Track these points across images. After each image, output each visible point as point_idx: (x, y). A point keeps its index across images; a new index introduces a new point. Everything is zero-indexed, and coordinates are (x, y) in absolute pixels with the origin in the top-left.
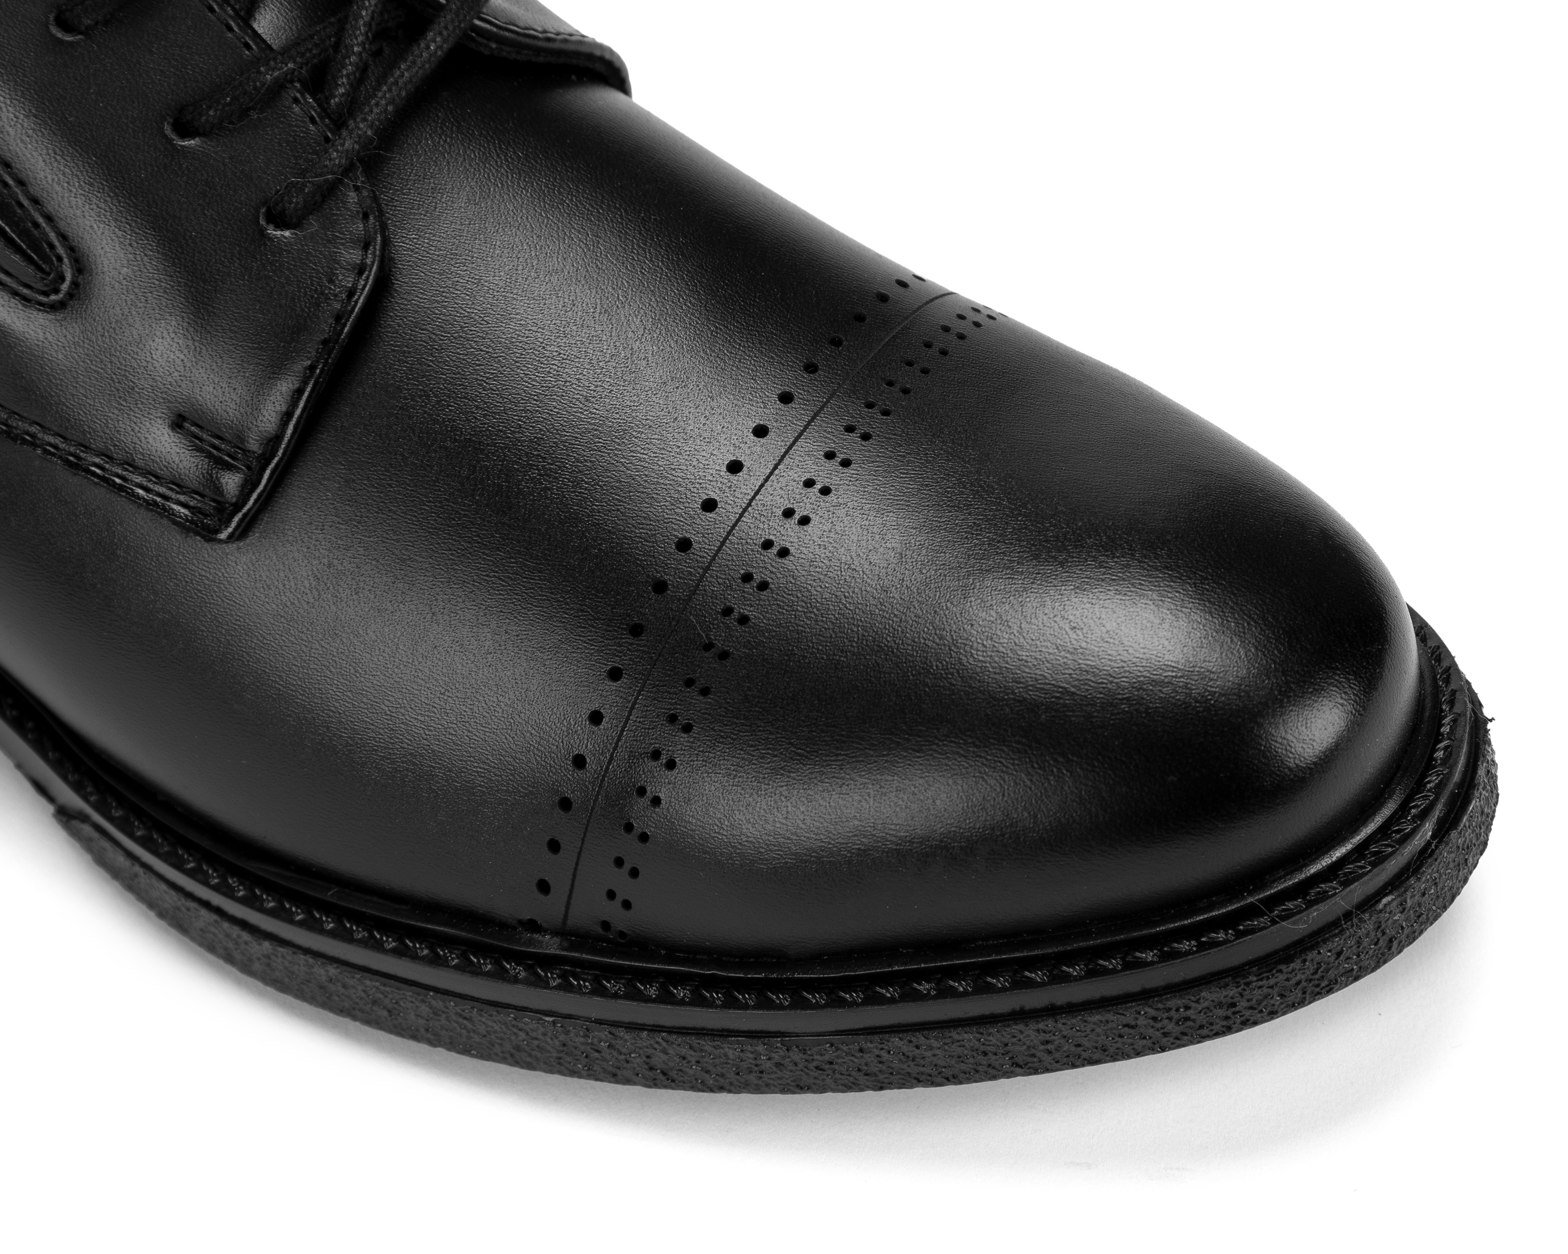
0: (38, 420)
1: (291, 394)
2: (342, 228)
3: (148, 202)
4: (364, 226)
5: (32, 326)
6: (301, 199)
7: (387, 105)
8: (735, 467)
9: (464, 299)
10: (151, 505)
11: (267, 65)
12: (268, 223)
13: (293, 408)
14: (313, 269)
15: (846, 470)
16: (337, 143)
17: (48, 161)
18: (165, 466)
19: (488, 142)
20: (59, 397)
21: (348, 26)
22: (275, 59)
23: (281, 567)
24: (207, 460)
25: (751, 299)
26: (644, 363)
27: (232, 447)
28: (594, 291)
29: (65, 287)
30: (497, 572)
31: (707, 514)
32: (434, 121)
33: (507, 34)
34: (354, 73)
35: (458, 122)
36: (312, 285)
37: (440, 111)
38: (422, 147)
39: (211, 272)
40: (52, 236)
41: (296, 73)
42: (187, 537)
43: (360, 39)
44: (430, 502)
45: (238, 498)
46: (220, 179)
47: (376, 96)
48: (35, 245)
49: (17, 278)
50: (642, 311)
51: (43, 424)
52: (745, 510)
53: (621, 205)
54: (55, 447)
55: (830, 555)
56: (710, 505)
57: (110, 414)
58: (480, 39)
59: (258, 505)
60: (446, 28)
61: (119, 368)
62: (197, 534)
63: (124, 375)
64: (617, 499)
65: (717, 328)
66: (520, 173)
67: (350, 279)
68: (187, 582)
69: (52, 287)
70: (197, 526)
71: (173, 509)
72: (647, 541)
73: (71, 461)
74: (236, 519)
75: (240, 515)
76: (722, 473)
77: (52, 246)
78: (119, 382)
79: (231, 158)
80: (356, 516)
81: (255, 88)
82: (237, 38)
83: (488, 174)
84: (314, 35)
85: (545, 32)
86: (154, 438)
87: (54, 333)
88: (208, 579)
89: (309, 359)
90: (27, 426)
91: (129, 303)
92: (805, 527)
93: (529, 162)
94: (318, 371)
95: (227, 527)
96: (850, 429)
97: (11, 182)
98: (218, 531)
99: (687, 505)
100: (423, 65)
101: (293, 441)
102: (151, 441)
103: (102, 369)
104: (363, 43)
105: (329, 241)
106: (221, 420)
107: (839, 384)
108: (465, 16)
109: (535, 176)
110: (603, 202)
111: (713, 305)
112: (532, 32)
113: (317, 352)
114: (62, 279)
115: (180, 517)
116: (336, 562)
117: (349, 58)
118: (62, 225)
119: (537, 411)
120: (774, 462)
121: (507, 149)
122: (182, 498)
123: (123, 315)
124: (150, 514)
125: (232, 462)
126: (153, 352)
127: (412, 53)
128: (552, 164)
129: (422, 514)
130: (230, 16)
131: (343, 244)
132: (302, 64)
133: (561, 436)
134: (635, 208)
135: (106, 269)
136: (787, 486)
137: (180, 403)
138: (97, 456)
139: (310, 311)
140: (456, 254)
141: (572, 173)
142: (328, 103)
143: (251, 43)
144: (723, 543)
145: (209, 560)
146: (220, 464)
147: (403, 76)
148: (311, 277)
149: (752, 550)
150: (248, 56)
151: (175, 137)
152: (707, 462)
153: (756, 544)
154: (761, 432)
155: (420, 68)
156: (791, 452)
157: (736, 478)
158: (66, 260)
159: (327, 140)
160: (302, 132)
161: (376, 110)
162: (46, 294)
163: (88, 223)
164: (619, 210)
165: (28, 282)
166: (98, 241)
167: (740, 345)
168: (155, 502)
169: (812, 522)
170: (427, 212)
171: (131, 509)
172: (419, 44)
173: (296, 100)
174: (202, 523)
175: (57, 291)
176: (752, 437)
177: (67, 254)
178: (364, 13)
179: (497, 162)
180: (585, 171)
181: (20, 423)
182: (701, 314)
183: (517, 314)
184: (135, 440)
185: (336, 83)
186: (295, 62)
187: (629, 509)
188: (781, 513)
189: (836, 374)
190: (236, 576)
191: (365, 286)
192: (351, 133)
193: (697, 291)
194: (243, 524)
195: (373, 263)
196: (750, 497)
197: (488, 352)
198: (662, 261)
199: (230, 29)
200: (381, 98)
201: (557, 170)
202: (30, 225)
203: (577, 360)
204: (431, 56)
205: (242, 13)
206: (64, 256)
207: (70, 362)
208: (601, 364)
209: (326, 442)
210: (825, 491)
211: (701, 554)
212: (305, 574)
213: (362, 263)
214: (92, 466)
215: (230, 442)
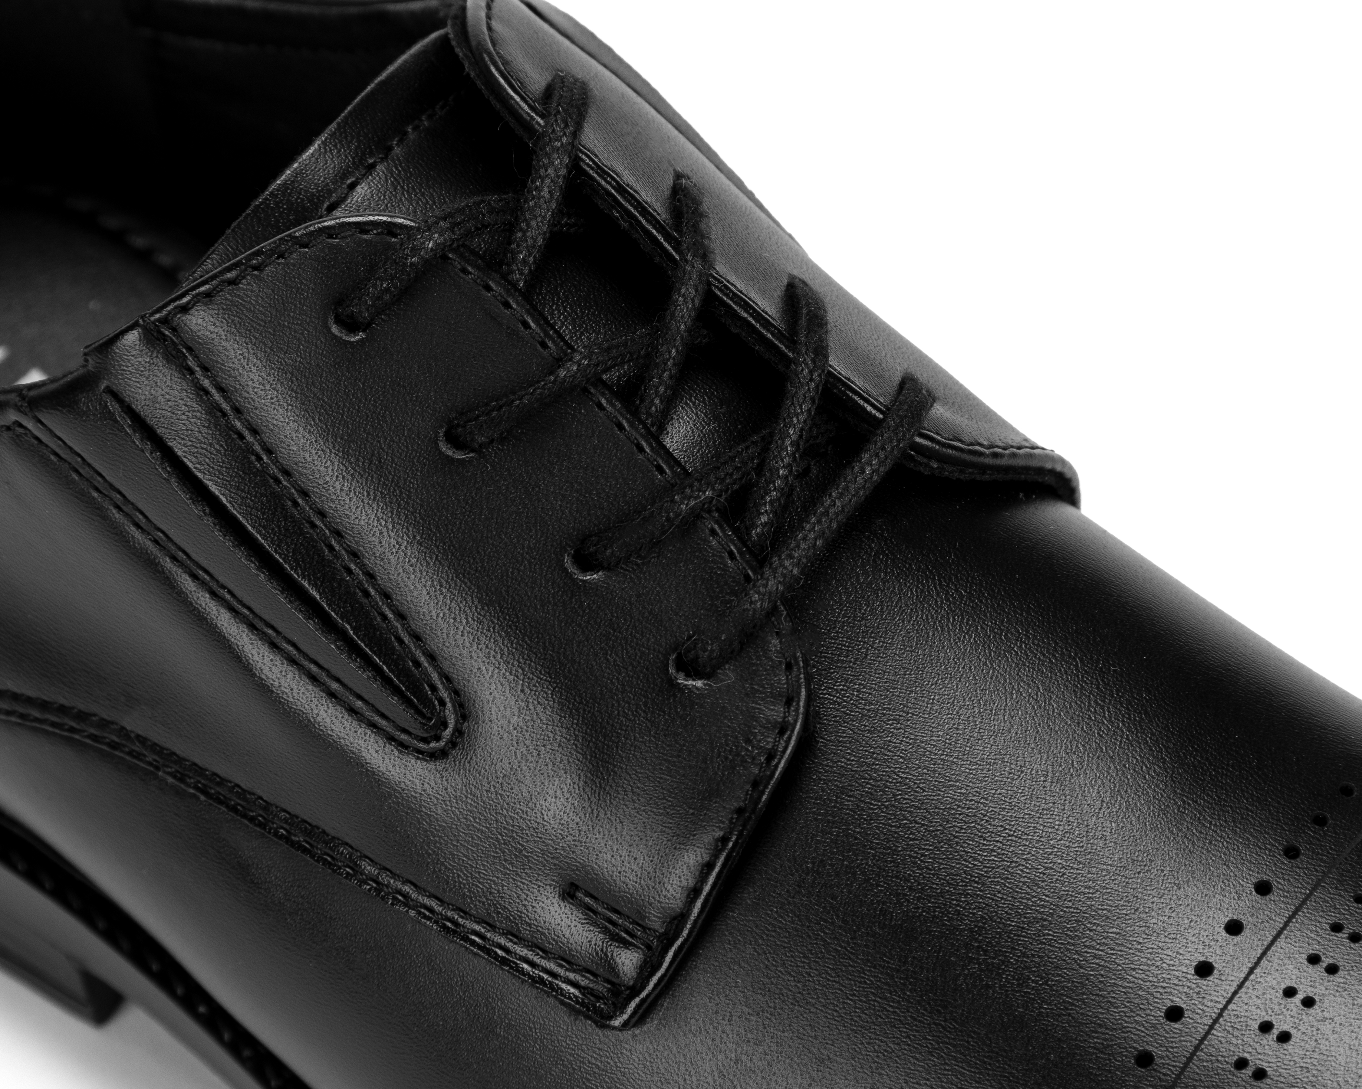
0: (411, 878)
1: (700, 868)
2: (762, 680)
3: (544, 643)
4: (787, 679)
5: (408, 776)
6: (715, 647)
7: (816, 539)
8: (1204, 969)
9: (897, 762)
10: (537, 982)
11: (683, 493)
12: (678, 670)
13: (702, 885)
14: (729, 727)
15: (1331, 978)
16: (758, 584)
17: (432, 593)
18: (554, 940)
19: (927, 578)
20: (437, 855)
21: (773, 446)
22: (691, 486)
23: (682, 1059)
24: (602, 936)
25: (1223, 768)
26: (1101, 843)
27: (630, 923)
28: (1045, 756)
29: (448, 732)
30: (928, 1080)
31: (1173, 1024)
32: (866, 553)
33: (949, 451)
34: (778, 499)
35: (893, 554)
36: (727, 745)
37: (873, 541)
38: (852, 584)
39: (613, 726)
40: (435, 676)
41: (714, 502)
42: (576, 1019)
43: (787, 460)
44: (854, 995)
45: (636, 980)
46: (625, 620)
47: (803, 528)
48: (416, 688)
49: (393, 722)
50: (1099, 782)
51: (418, 884)
52: (1216, 1021)
53: (1076, 654)
54: (431, 910)
55: (1314, 1079)
56: (1175, 1014)
57: (494, 878)
58: (920, 458)
59: (658, 990)
60: (883, 448)
61: (505, 828)
62: (588, 1017)
63: (511, 837)
64: (1069, 1002)
65: (1184, 802)
66: (962, 615)
67: (769, 740)
68: (574, 1069)
69: (432, 734)
70: (588, 1010)
71: (562, 989)
72: (1102, 1052)
73: (448, 928)
74: (633, 1005)
75: (637, 1000)
76: (1189, 976)
77: (434, 688)
78: (505, 844)
79: (639, 596)
80: (769, 1007)
81: (668, 519)
82: (649, 460)
83: (927, 616)
84: (735, 457)
85: (992, 446)
86: (543, 908)
87: (433, 785)
88: (599, 1067)
89: (721, 829)
90: (399, 885)
91: (519, 756)
92: (1285, 1046)
93: (973, 602)
94: (731, 844)
95: (622, 1013)
96: (1336, 928)
97: (391, 616)
98: (611, 1018)
99: (1148, 1012)
100: (857, 493)
101: (700, 921)
102: (539, 910)
103: (487, 827)
104: (789, 466)
105: (747, 695)
106: (620, 892)
107: (1324, 872)
108: (904, 435)
109: (980, 618)
110: (1056, 650)
111: (1180, 774)
112: (977, 448)
113: (731, 822)
114: (445, 725)
115: (570, 998)
116: (744, 1058)
117: (774, 482)
118: (445, 665)
119: (978, 895)
120: (1250, 965)
121: (948, 586)
122: (572, 976)
123: (511, 769)
124: (535, 991)
125: (630, 940)
126: (545, 813)
127: (845, 478)
128: (998, 605)
129: (844, 1008)
130: (641, 435)
131: (763, 699)
132: (721, 491)
133: (1005, 925)
134: (1092, 657)
135: (494, 717)
136: (1264, 994)
137: (573, 870)
138: (478, 923)
139: (724, 775)
140: (890, 709)
141: (1022, 614)
142: (749, 534)
143: (664, 467)
144: (1190, 1059)
145: (601, 1046)
146: (616, 941)
147: (834, 505)
148: (726, 736)
149: (1223, 1070)
150: (661, 481)
151: (574, 571)
152: (1172, 962)
153: (1228, 1063)
154: (1234, 928)
155: (854, 496)
156: (1270, 953)
157: (1205, 983)
158: (449, 705)
159: (747, 578)
160: (719, 568)
161: (803, 546)
162: (425, 741)
163: (475, 664)
164: (1074, 659)
165: (406, 728)
166: (486, 684)
167: (1211, 823)
168: (541, 979)
169: (1293, 1039)
170: (856, 659)
171: (514, 984)
172: (853, 468)
173: (713, 532)
174: (594, 1006)
175: (438, 738)
176: (1224, 934)
177: (451, 698)
178: (791, 431)
179: (936, 602)
180: (1036, 613)
181: (392, 881)
182: (1166, 786)
183: (958, 781)
184: (521, 908)
185: (758, 511)
186: (713, 489)
187: (1082, 1014)
188: (1257, 1026)
189: (1321, 860)
190: (631, 1066)
191: (786, 748)
192: (775, 571)
193: (1162, 758)
194: (641, 1011)
195: (796, 721)
196: (1221, 1006)
197: (923, 825)
198: (1123, 721)
199: (641, 450)
200: (809, 531)
201: (1004, 611)
202: (411, 664)
203: (1025, 837)
204: (866, 482)
205: (654, 429)
206: (448, 700)
207: (451, 818)
208: (1052, 842)
209: (736, 921)
210: (1308, 1002)
211: (1164, 1071)
212: (709, 1070)
213: (784, 721)
214: (471, 934)
215: (629, 918)
